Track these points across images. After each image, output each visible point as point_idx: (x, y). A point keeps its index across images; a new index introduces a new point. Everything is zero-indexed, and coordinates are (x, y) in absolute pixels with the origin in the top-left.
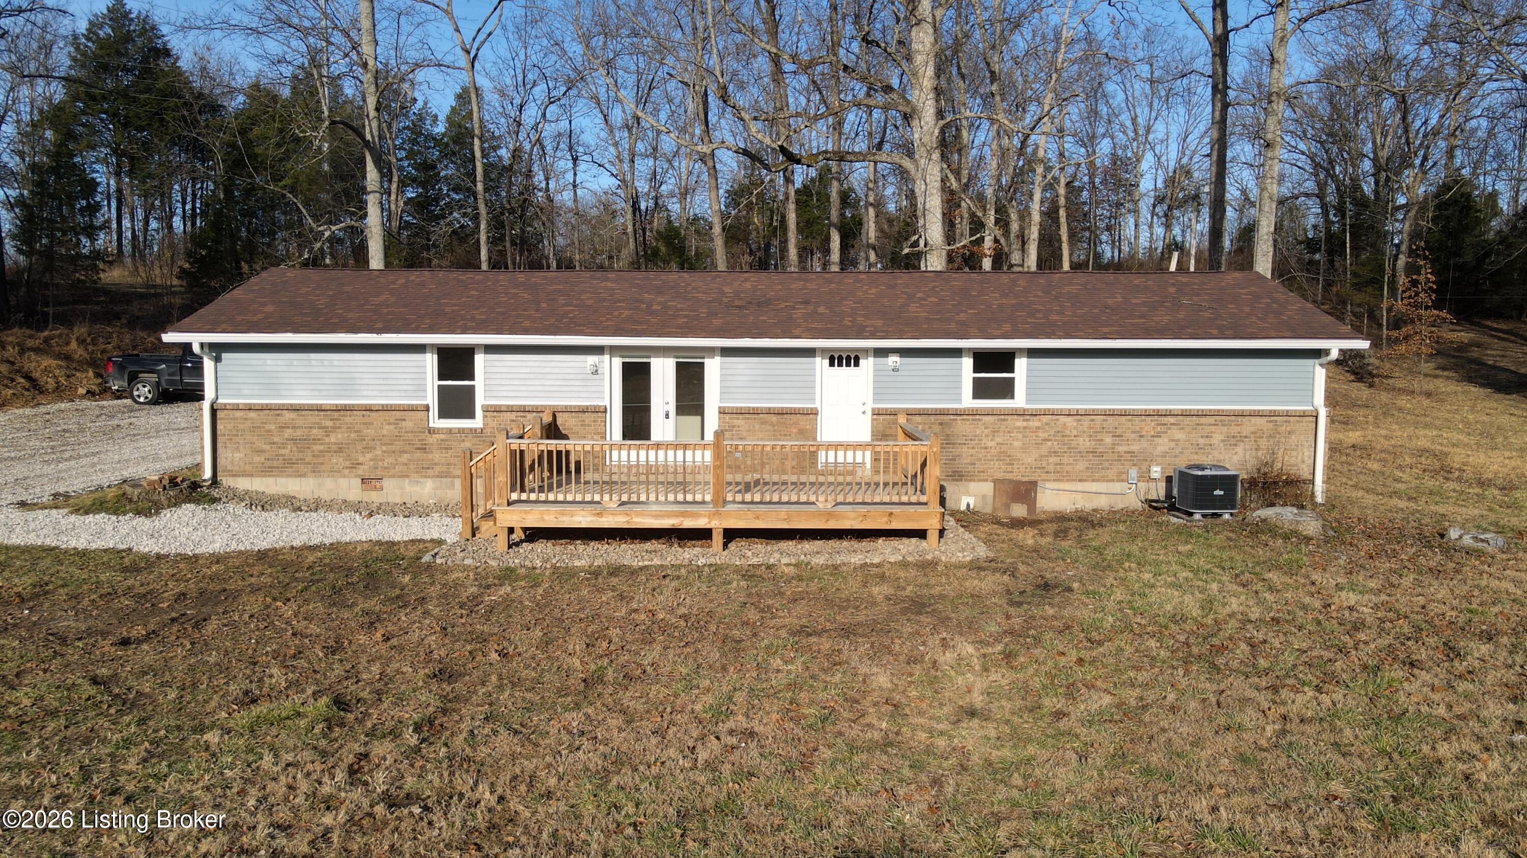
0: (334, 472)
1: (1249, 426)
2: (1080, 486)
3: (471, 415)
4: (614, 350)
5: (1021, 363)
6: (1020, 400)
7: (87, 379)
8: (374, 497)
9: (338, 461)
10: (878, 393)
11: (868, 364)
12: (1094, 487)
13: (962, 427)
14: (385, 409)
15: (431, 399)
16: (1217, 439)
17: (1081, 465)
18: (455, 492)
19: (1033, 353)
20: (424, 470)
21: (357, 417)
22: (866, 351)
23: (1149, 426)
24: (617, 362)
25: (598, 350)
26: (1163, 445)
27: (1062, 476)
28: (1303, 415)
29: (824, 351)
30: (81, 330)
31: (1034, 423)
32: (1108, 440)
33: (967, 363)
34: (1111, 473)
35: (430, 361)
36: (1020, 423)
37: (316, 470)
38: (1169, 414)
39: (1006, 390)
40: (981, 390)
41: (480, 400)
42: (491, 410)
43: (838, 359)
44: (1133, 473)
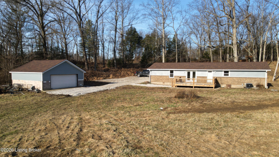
0: (161, 82)
1: (257, 79)
2: (236, 85)
3: (173, 77)
4: (187, 71)
5: (229, 72)
6: (229, 76)
7: (133, 74)
8: (164, 84)
9: (161, 81)
10: (213, 75)
11: (212, 72)
12: (238, 85)
13: (222, 79)
14: (165, 76)
15: (169, 75)
16: (253, 81)
17: (236, 83)
18: (171, 84)
19: (231, 71)
20: (168, 82)
21: (163, 77)
22: (212, 71)
23: (244, 79)
24: (187, 72)
25: (185, 71)
26: (246, 81)
27: (234, 84)
28: (264, 78)
29: (208, 71)
30: (132, 69)
31: (231, 78)
32: (240, 80)
33: (223, 72)
34: (240, 84)
35: (169, 72)
36: (229, 78)
37: (159, 81)
38: (247, 78)
39: (228, 75)
40: (225, 75)
41: (174, 75)
42: (175, 76)
43: (209, 72)
44: (242, 84)
